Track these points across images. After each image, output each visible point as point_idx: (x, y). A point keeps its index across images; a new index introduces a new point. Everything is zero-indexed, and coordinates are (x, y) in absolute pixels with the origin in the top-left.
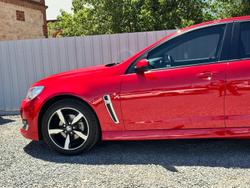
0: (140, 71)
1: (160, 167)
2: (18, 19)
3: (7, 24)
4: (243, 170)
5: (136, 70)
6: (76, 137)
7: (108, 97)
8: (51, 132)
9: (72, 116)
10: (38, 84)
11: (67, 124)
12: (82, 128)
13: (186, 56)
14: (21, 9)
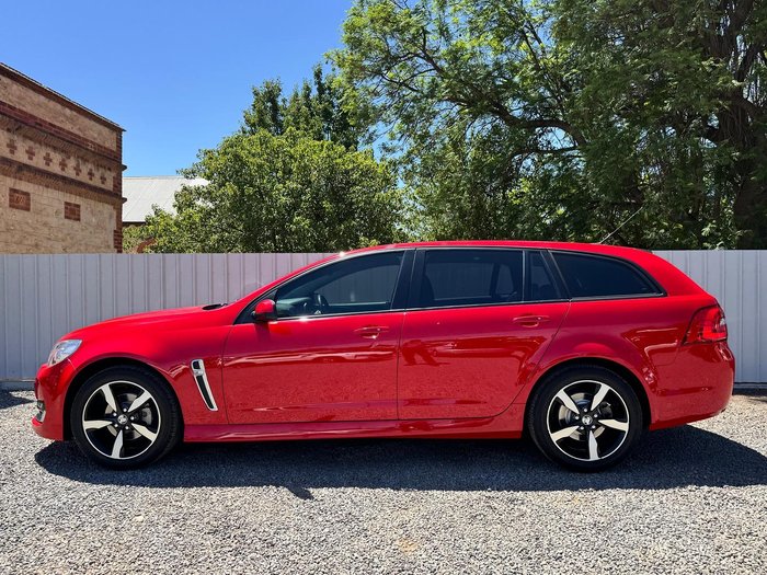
0: (262, 320)
1: (284, 491)
2: (66, 217)
3: (45, 224)
4: (421, 493)
5: (254, 319)
6: (137, 436)
7: (201, 363)
8: (88, 425)
9: (131, 396)
10: (74, 336)
11: (120, 411)
12: (149, 418)
13: (352, 297)
14: (75, 200)
